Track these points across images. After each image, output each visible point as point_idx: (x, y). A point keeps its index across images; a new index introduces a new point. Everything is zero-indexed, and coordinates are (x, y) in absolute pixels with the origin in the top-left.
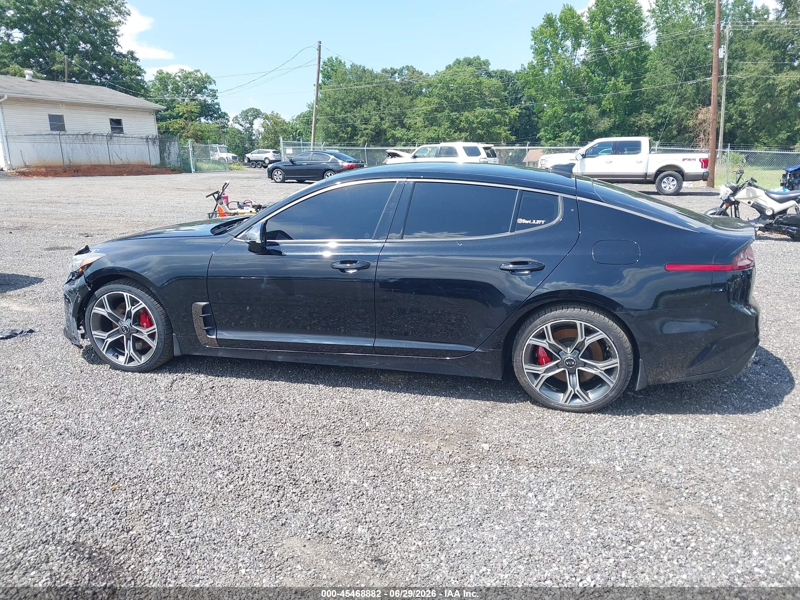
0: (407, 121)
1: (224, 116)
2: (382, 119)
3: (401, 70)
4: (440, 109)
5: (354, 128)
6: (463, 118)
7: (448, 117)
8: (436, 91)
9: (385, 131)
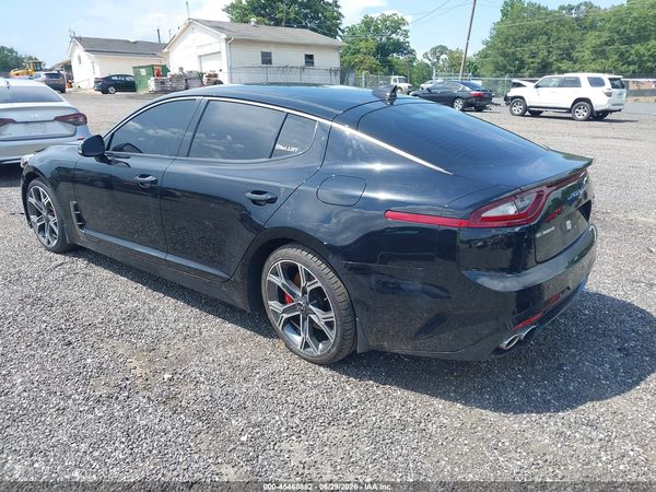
0: (575, 55)
1: (412, 52)
2: (550, 52)
3: (579, 7)
4: (610, 42)
5: (522, 62)
6: (633, 52)
7: (617, 51)
8: (608, 25)
9: (551, 64)
